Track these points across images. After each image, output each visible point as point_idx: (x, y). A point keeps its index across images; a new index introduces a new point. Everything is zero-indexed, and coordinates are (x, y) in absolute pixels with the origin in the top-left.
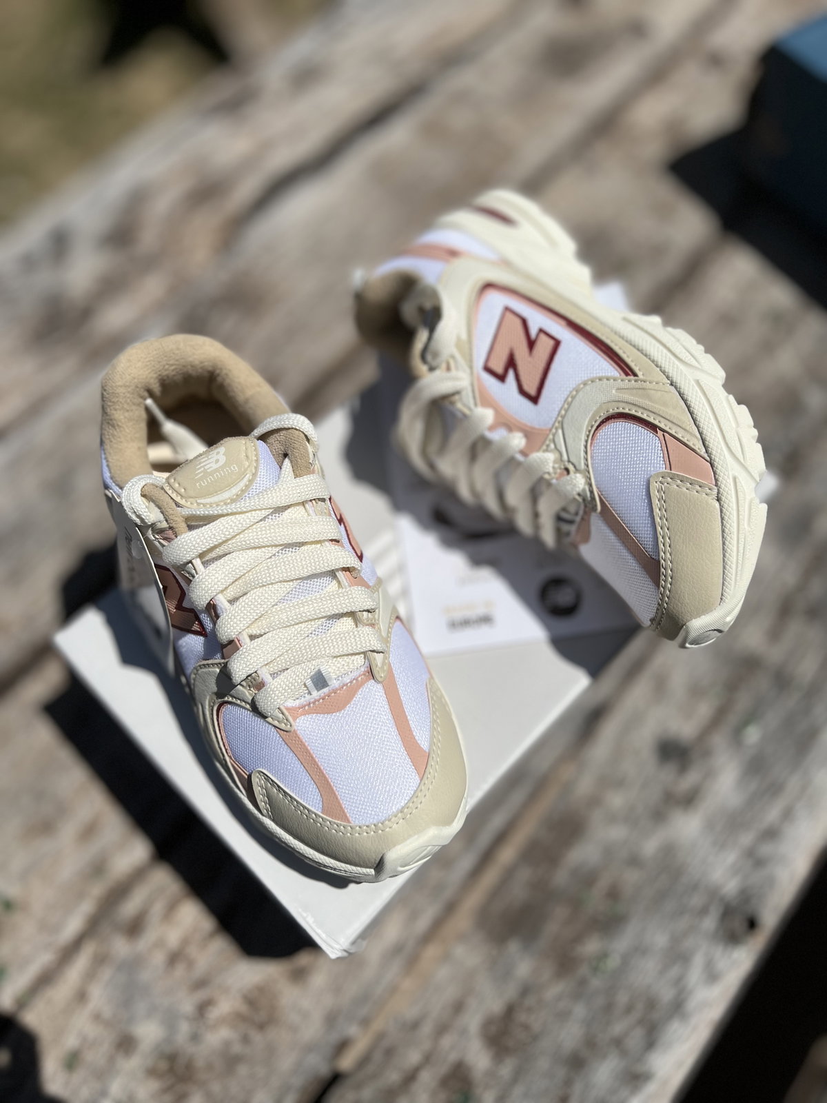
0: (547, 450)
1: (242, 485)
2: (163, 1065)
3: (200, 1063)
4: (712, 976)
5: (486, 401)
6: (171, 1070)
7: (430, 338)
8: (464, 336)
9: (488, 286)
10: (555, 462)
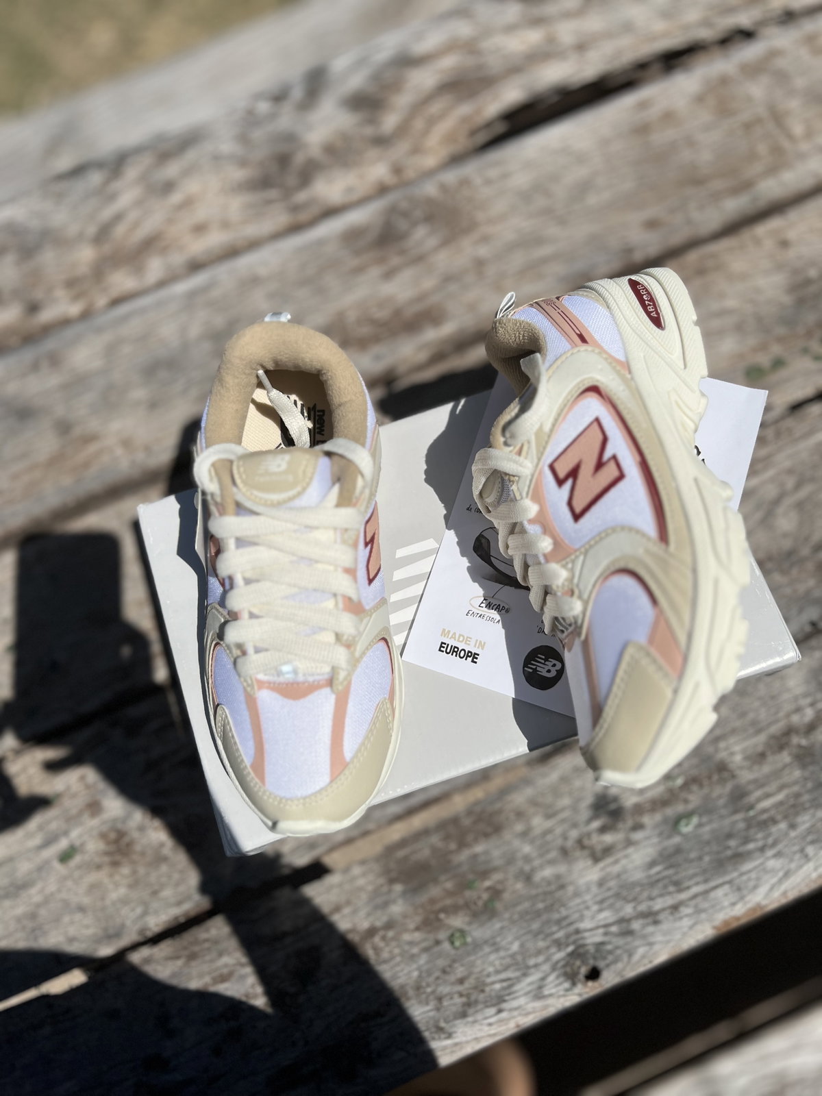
0: (564, 566)
1: (291, 493)
2: (113, 836)
3: (138, 848)
4: (538, 994)
5: (537, 496)
6: (117, 841)
7: (517, 416)
8: (547, 428)
9: (594, 389)
10: (566, 580)
